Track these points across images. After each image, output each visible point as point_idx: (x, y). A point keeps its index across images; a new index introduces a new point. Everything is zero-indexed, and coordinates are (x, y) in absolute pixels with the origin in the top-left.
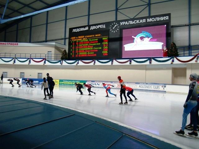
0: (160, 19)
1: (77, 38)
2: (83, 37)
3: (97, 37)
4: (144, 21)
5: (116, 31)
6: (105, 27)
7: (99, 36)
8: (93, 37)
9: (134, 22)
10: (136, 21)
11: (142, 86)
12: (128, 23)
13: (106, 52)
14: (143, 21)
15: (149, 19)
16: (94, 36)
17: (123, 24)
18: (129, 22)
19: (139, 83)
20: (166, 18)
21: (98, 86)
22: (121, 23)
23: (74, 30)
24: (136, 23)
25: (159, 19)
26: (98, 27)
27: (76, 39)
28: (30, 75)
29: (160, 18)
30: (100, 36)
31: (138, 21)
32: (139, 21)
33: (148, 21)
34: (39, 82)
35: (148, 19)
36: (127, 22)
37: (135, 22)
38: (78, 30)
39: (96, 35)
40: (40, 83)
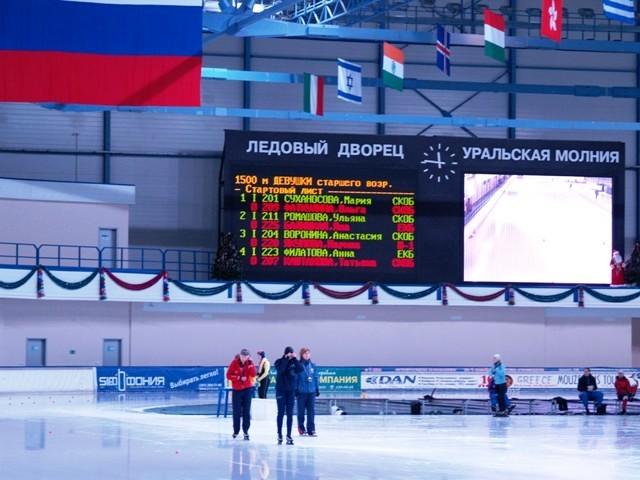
0: (595, 159)
1: (265, 181)
2: (309, 181)
3: (371, 189)
4: (546, 155)
5: (447, 177)
6: (401, 155)
7: (381, 189)
8: (354, 188)
9: (511, 156)
10: (519, 151)
11: (569, 379)
12: (491, 155)
13: (409, 254)
14: (542, 157)
15: (562, 153)
16: (358, 184)
17: (474, 157)
18: (495, 150)
19: (556, 369)
20: (613, 158)
21: (408, 385)
22: (464, 149)
23: (257, 146)
24: (519, 158)
25: (592, 156)
26: (375, 149)
27: (259, 184)
28: (73, 352)
29: (595, 154)
30: (387, 189)
31: (525, 154)
32: (530, 155)
33: (557, 159)
34: (168, 382)
35: (558, 152)
36: (486, 150)
37: (517, 155)
38: (277, 149)
39: (369, 184)
40: (172, 385)
